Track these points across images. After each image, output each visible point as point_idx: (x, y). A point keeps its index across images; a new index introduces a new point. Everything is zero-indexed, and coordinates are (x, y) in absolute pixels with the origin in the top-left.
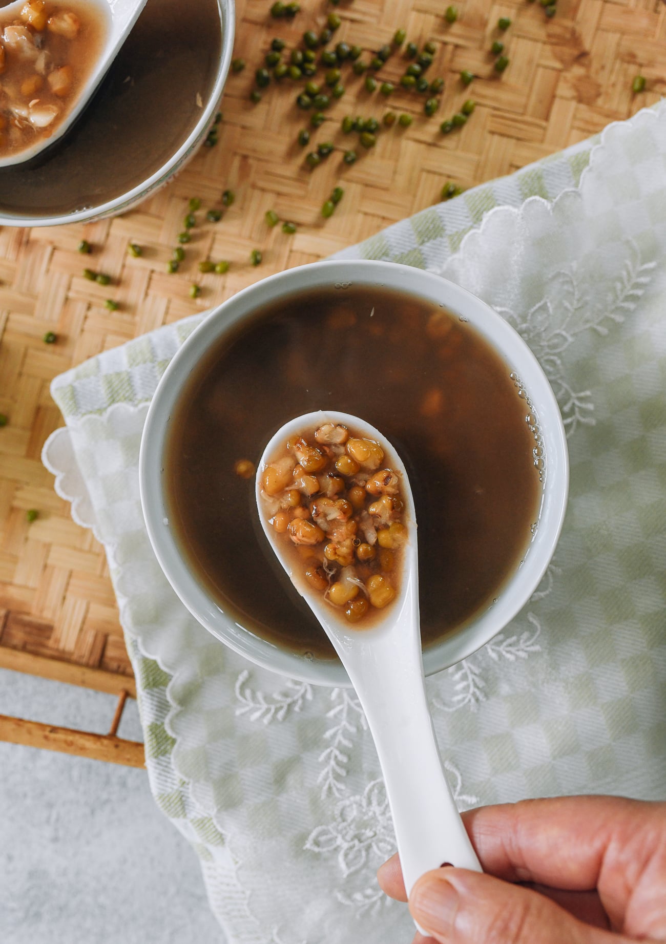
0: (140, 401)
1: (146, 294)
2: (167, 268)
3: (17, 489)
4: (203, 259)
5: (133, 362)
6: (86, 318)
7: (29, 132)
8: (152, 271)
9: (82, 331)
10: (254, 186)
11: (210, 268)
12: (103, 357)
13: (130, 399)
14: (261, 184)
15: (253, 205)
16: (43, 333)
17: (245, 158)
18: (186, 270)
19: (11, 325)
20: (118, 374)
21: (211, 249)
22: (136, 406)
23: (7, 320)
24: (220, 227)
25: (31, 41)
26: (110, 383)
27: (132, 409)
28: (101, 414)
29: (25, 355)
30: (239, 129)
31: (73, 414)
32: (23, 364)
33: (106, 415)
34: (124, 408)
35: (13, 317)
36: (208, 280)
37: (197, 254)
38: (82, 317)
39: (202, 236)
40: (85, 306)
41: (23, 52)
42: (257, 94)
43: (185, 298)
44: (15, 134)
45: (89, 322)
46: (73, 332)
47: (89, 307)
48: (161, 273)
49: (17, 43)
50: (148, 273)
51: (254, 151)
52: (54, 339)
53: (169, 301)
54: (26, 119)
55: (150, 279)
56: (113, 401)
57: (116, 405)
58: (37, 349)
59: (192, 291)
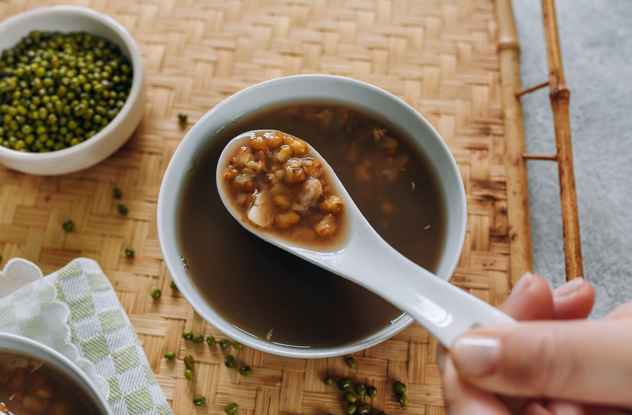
0: (71, 326)
1: (167, 319)
2: (187, 331)
3: (19, 245)
4: (195, 358)
5: (103, 316)
6: (147, 276)
7: (244, 208)
8: (185, 321)
9: (138, 275)
10: (258, 390)
11: (190, 364)
12: (112, 294)
13: (73, 318)
14: (261, 395)
15: (243, 392)
16: (135, 248)
17: (280, 379)
18: (188, 346)
19: (140, 224)
20: (92, 306)
21: (206, 363)
22: (68, 323)
23: (144, 221)
24: (224, 368)
25: (313, 199)
26: (85, 301)
27: (65, 320)
28: (59, 297)
29: (118, 237)
30: (302, 371)
31: (59, 277)
32: (112, 236)
33: (58, 302)
34: (66, 314)
35: (147, 225)
36: (180, 364)
37: (200, 353)
38: (147, 273)
39: (215, 355)
40: (156, 274)
41: (304, 195)
42: (330, 382)
43: (166, 348)
44: (242, 198)
45: (144, 279)
46: (136, 268)
47: (155, 277)
48: (184, 328)
49: (309, 190)
50: (184, 318)
51: (286, 386)
52: (130, 256)
53: (162, 337)
54: (253, 204)
55: (180, 320)
56: (72, 305)
57: (67, 307)
58: (123, 245)
59: (171, 353)
